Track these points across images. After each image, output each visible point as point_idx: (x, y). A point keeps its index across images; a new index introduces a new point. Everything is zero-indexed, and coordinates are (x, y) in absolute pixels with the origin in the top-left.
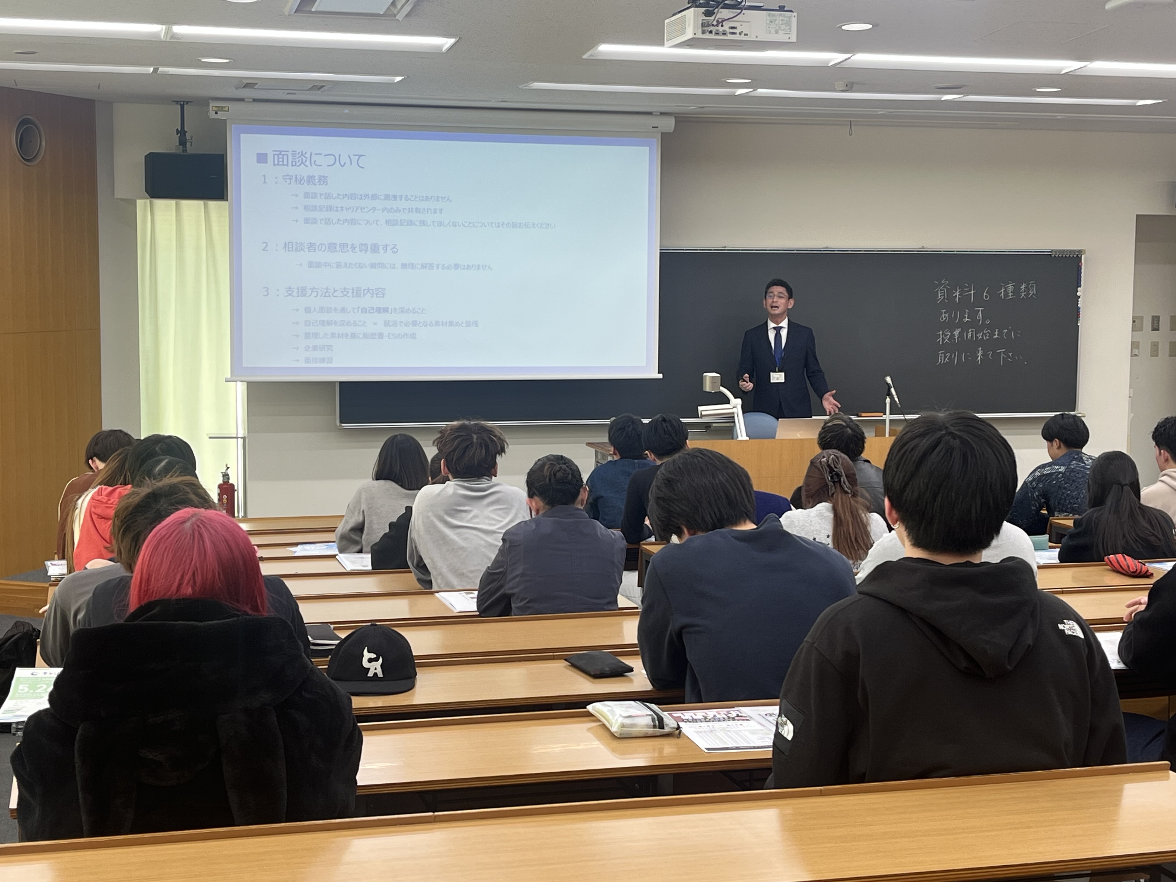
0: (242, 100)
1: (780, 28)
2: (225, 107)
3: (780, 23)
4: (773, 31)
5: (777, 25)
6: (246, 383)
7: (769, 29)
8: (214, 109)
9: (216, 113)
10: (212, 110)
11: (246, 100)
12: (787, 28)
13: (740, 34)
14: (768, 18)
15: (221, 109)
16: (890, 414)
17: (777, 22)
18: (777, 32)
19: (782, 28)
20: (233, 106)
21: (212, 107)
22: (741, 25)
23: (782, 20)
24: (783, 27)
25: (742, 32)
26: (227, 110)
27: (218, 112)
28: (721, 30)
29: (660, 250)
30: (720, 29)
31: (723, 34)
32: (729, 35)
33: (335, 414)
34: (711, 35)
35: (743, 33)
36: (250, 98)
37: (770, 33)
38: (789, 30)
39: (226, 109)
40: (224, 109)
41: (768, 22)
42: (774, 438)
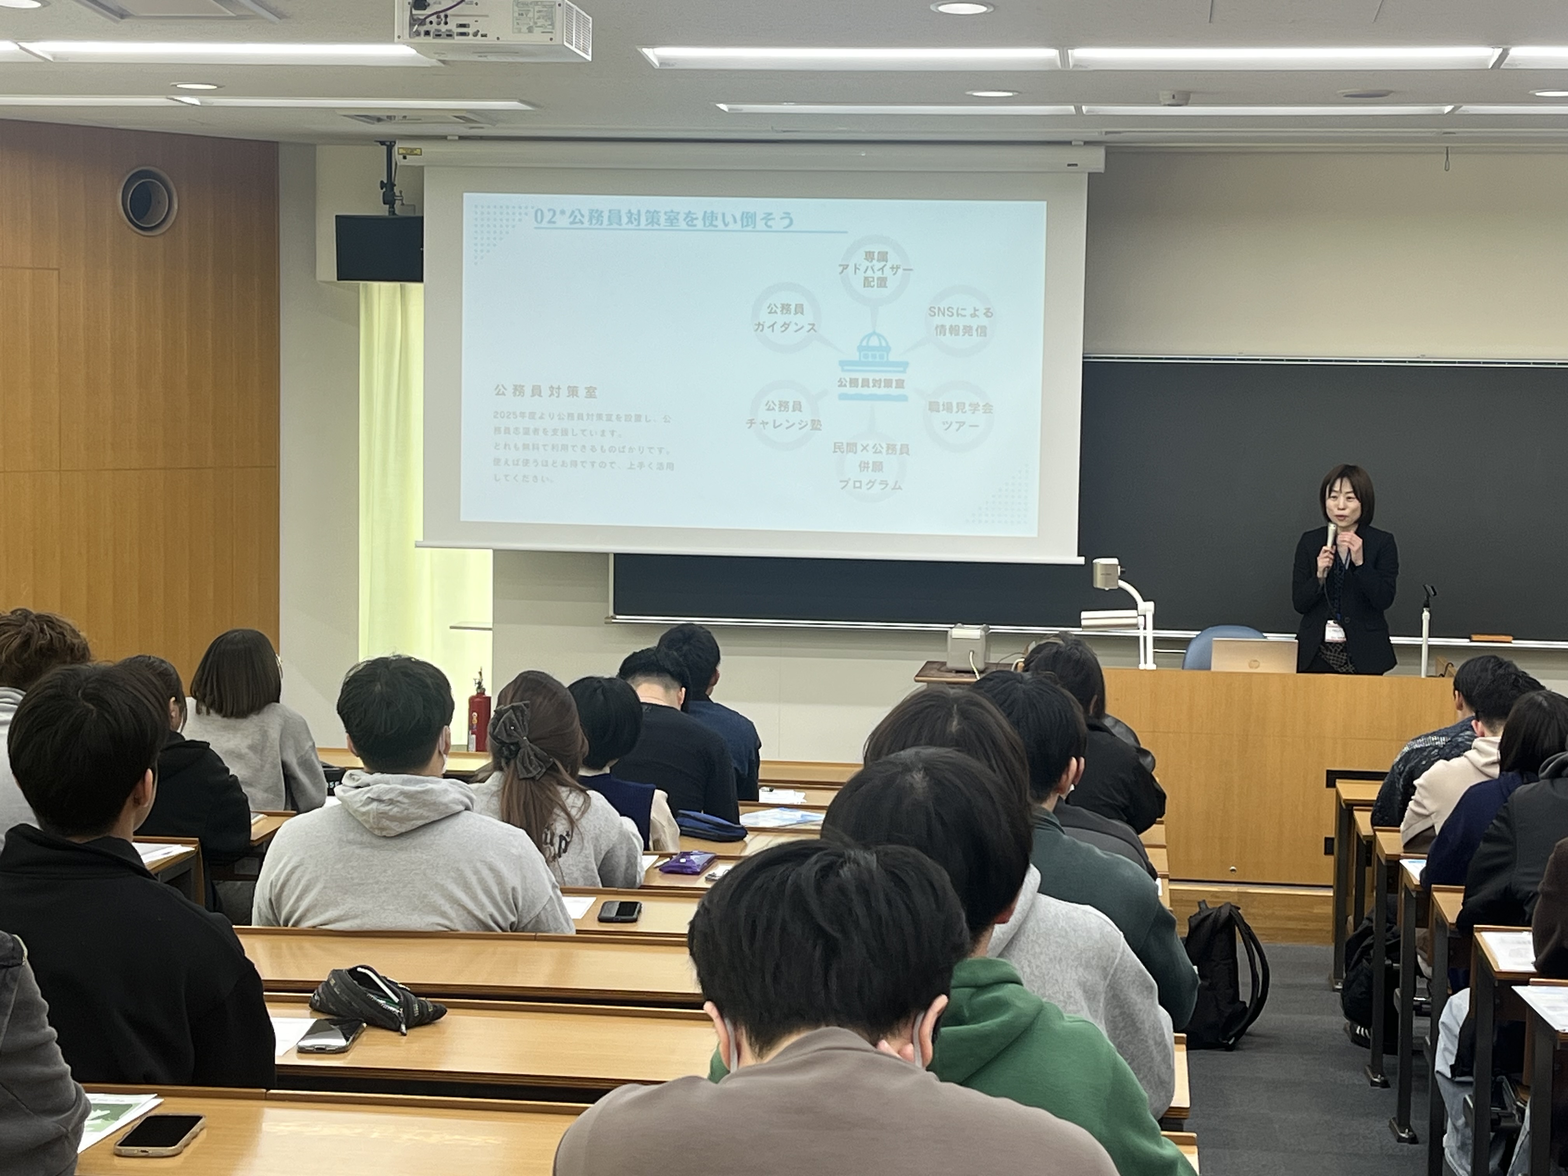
0: (444, 138)
1: (536, 23)
2: (416, 149)
3: (536, 17)
4: (524, 29)
5: (530, 19)
6: (491, 552)
7: (518, 26)
8: (401, 151)
9: (405, 158)
10: (399, 154)
11: (449, 138)
12: (546, 24)
13: (475, 34)
14: (516, 8)
15: (412, 152)
16: (1430, 637)
17: (530, 15)
18: (530, 30)
19: (539, 24)
20: (429, 149)
21: (399, 148)
22: (476, 21)
23: (539, 12)
24: (541, 22)
25: (478, 31)
26: (419, 153)
27: (408, 157)
28: (443, 30)
29: (1084, 358)
30: (443, 28)
31: (448, 35)
32: (456, 38)
33: (608, 601)
34: (427, 37)
35: (479, 34)
36: (456, 135)
37: (520, 31)
38: (551, 27)
39: (418, 151)
40: (415, 152)
41: (516, 15)
42: (1209, 668)
